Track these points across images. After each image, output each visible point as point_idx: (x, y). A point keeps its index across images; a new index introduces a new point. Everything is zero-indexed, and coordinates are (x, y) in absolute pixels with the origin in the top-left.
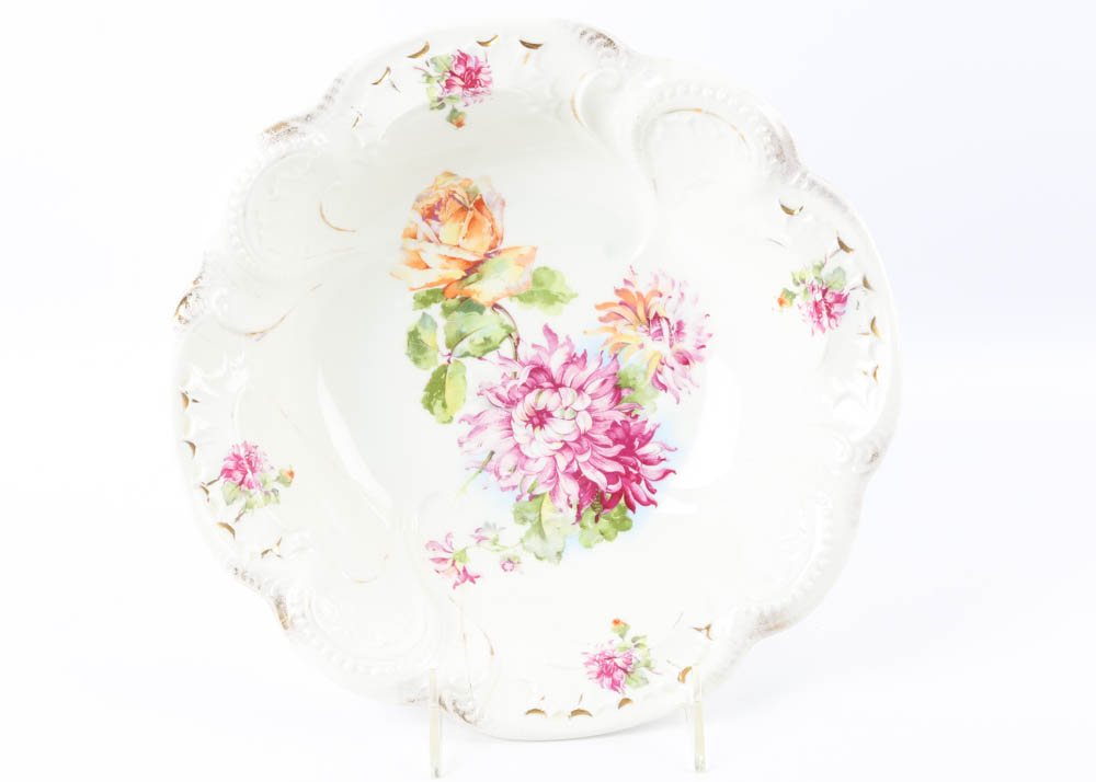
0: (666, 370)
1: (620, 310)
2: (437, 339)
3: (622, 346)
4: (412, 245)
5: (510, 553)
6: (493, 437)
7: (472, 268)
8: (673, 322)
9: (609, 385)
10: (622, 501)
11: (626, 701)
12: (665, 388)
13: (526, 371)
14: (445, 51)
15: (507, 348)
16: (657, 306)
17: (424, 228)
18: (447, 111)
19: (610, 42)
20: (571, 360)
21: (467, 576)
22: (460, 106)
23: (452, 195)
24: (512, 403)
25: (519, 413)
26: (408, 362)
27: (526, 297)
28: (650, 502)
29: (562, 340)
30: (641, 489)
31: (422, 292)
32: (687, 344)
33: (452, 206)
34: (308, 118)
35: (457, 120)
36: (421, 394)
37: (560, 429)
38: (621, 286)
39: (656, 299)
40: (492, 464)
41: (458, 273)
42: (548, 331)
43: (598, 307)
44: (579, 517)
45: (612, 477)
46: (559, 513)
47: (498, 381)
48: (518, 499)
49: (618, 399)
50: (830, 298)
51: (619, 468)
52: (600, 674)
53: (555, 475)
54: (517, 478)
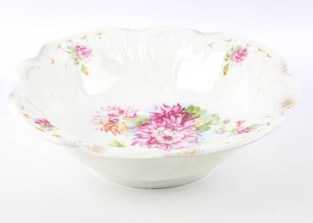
0: (128, 115)
1: (113, 130)
3: (127, 128)
5: (223, 124)
6: (183, 144)
8: (110, 117)
9: (144, 127)
10: (183, 111)
11: (247, 45)
12: (135, 114)
13: (152, 145)
16: (106, 122)
20: (140, 137)
24: (167, 145)
28: (178, 105)
29: (134, 141)
30: (176, 109)
32: (116, 112)
37: (168, 133)
38: (104, 131)
39: (103, 122)
40: (194, 141)
42: (133, 144)
43: (116, 135)
44: (197, 118)
47: (161, 149)
48: (202, 132)
49: (147, 124)
53: (186, 128)
54: (194, 135)
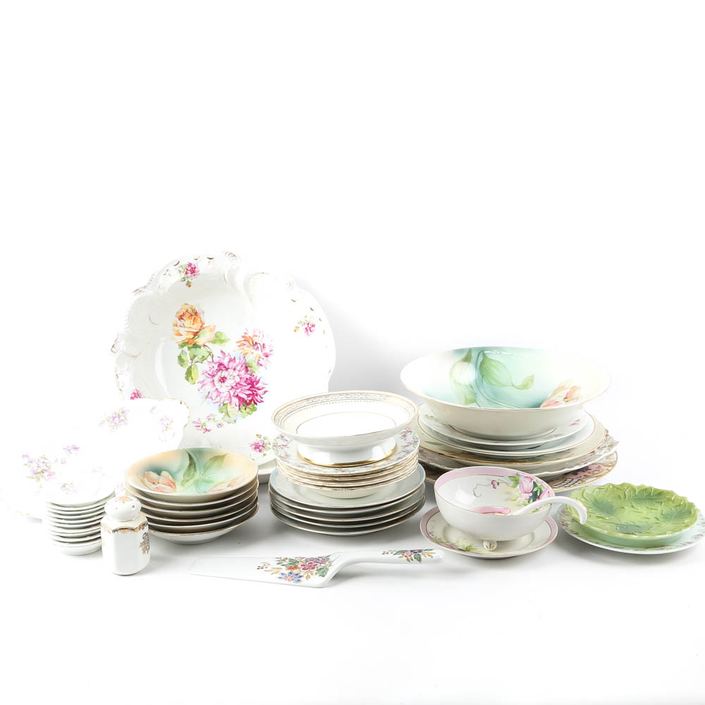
0: (261, 360)
1: (244, 342)
2: (187, 358)
3: (246, 354)
4: (177, 328)
5: (219, 422)
6: (209, 387)
7: (196, 334)
8: (262, 344)
9: (244, 367)
10: (253, 402)
11: (265, 455)
12: (261, 365)
13: (217, 365)
14: (184, 263)
15: (210, 359)
16: (256, 340)
17: (179, 323)
18: (186, 282)
19: (234, 256)
20: (231, 360)
21: (207, 430)
22: (190, 281)
23: (187, 311)
24: (214, 376)
25: (216, 378)
26: (179, 365)
27: (214, 342)
28: (262, 401)
29: (227, 354)
30: (258, 398)
31: (181, 343)
32: (267, 351)
33: (187, 315)
34: (145, 287)
35: (189, 285)
36: (185, 376)
37: (230, 382)
38: (244, 335)
39: (255, 338)
40: (210, 396)
41: (192, 336)
42: (222, 352)
43: (237, 342)
44: (240, 409)
45: (248, 395)
46: (233, 408)
47: (208, 369)
48: (219, 406)
49: (247, 370)
50: (310, 326)
51: (251, 392)
52: (255, 448)
53: (230, 397)
54: (218, 399)
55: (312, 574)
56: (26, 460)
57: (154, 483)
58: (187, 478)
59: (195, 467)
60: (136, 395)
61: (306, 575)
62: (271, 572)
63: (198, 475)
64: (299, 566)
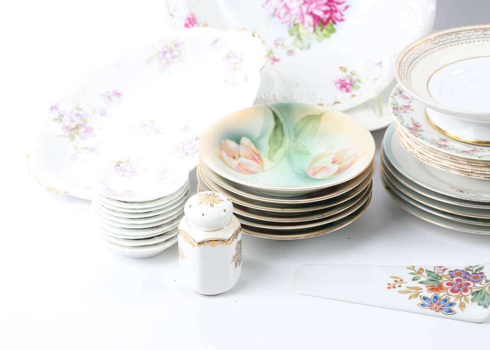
5: (289, 49)
6: (275, 2)
11: (354, 96)
21: (275, 60)
28: (342, 20)
30: (338, 15)
40: (277, 13)
44: (315, 30)
45: (325, 12)
46: (307, 28)
48: (289, 26)
51: (328, 8)
52: (341, 87)
53: (302, 15)
54: (287, 18)
55: (466, 300)
56: (55, 115)
57: (234, 157)
58: (275, 147)
59: (282, 130)
60: (191, 22)
61: (458, 302)
62: (409, 295)
63: (287, 142)
64: (444, 285)
